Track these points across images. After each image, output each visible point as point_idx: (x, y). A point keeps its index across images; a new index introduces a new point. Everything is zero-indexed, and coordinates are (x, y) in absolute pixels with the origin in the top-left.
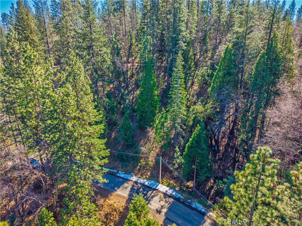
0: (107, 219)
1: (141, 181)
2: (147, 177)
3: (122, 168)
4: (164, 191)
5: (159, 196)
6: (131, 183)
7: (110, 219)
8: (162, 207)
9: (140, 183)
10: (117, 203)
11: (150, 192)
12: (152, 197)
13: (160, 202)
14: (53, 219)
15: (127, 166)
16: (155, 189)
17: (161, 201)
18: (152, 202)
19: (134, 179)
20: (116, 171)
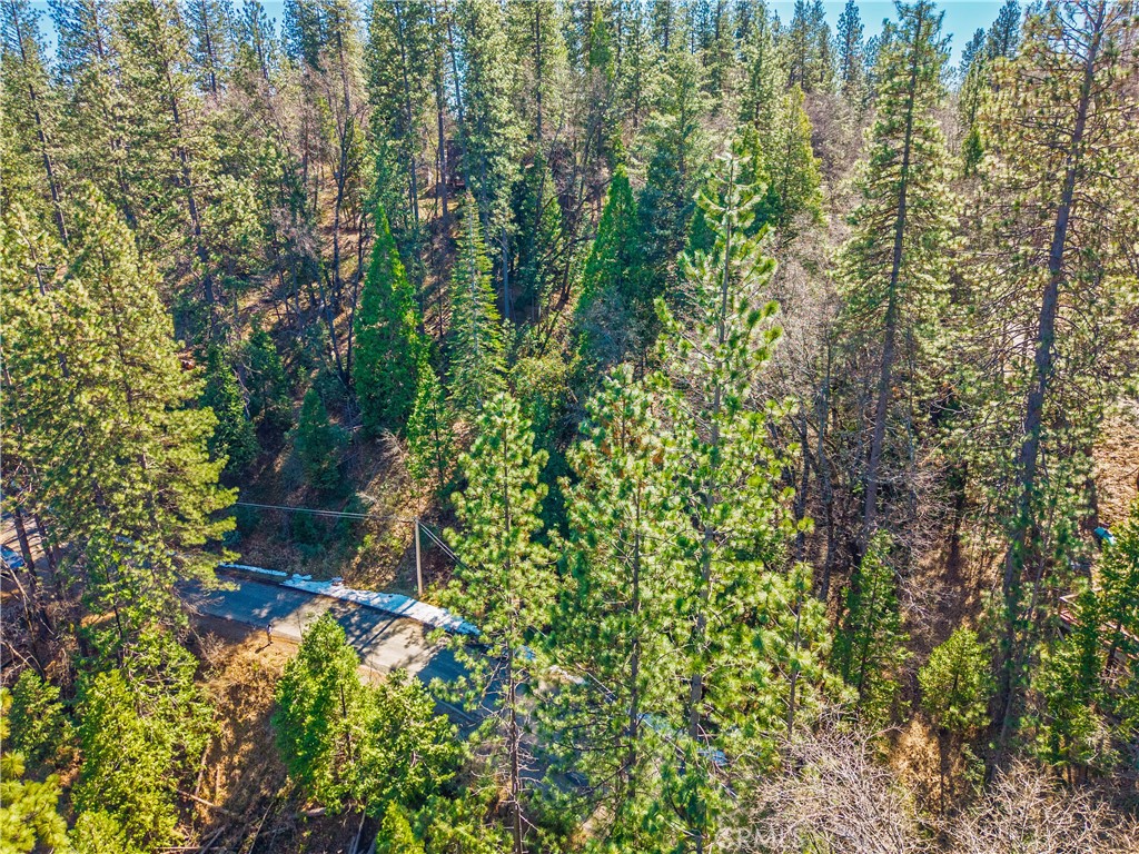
0: (237, 703)
1: (362, 596)
2: (384, 584)
3: (304, 563)
4: (427, 620)
5: (408, 632)
6: (325, 604)
7: (247, 702)
8: (411, 660)
9: (355, 603)
10: (270, 656)
11: (382, 624)
12: (386, 637)
13: (406, 647)
14: (58, 706)
15: (318, 557)
16: (399, 616)
17: (412, 646)
18: (382, 650)
19: (340, 591)
20: (284, 574)
